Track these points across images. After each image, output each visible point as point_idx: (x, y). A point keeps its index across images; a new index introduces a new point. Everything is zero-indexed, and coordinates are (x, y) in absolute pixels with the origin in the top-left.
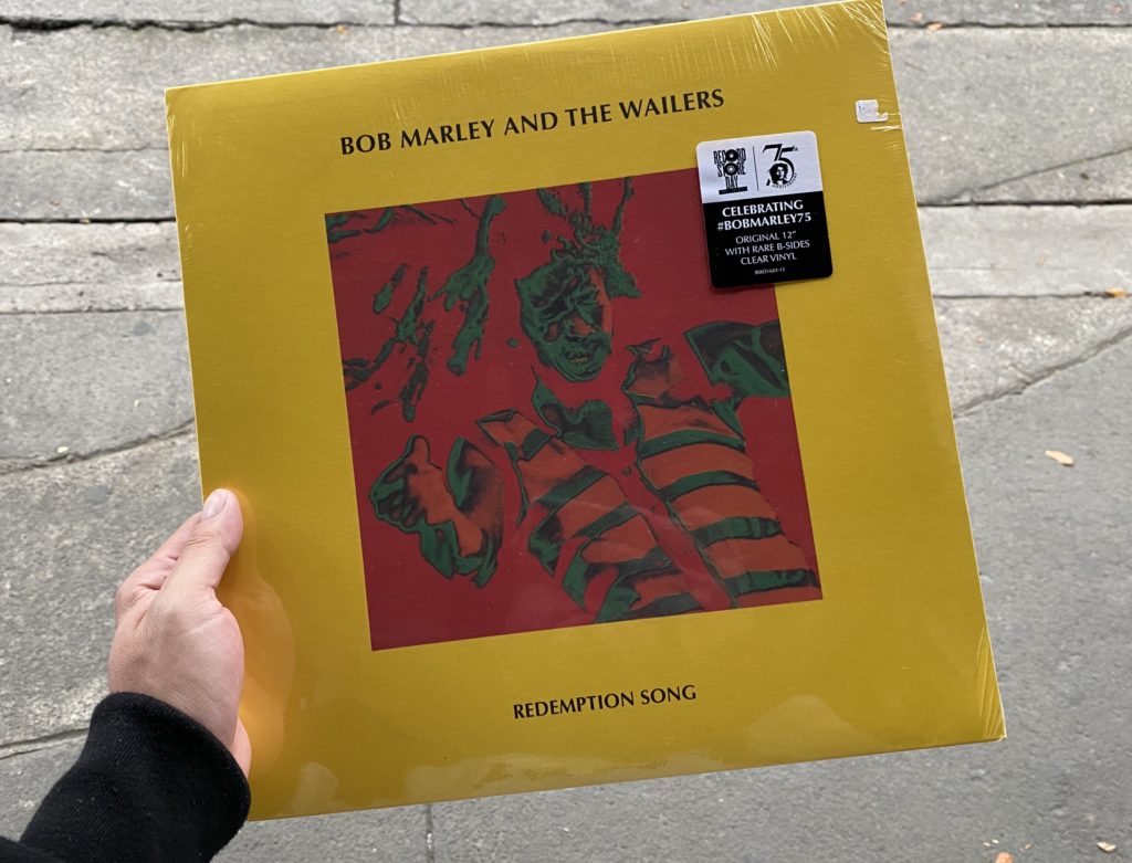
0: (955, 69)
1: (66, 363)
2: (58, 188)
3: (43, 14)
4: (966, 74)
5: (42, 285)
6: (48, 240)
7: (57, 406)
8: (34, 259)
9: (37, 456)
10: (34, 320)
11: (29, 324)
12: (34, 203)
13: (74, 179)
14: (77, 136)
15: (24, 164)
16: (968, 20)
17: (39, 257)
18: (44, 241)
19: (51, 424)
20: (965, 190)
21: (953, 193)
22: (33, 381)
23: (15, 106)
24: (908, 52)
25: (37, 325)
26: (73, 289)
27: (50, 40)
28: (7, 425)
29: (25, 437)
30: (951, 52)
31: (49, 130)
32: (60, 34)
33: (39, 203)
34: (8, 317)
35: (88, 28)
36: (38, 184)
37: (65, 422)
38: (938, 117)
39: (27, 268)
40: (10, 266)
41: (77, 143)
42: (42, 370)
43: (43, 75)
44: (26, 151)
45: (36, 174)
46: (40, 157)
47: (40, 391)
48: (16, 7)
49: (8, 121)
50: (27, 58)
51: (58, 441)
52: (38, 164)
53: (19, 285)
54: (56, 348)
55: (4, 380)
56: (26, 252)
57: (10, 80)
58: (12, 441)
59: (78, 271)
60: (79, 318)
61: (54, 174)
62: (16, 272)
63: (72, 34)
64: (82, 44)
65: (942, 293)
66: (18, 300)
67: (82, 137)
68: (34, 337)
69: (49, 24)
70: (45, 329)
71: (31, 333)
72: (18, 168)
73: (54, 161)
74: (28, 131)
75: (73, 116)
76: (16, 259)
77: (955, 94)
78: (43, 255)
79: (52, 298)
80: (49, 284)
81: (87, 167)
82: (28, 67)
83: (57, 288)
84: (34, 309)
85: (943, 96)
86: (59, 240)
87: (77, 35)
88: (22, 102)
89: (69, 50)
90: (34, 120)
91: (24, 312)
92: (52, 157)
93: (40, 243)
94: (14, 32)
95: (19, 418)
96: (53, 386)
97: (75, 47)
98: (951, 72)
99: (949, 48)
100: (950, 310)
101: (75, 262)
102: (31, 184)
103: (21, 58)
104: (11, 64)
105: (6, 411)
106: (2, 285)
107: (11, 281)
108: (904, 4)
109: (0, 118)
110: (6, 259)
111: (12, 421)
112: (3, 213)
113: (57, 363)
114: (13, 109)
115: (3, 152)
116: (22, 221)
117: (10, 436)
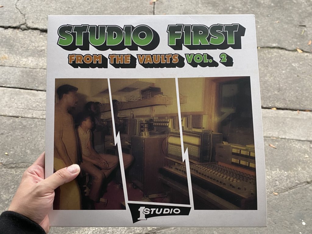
5: (41, 110)
7: (42, 148)
8: (39, 102)
10: (38, 121)
11: (36, 122)
12: (41, 85)
17: (41, 102)
18: (43, 97)
22: (36, 140)
23: (39, 55)
25: (39, 122)
28: (27, 152)
29: (32, 157)
33: (43, 85)
34: (31, 119)
36: (43, 79)
39: (37, 105)
40: (32, 104)
42: (39, 137)
44: (40, 69)
45: (43, 76)
46: (44, 71)
47: (38, 143)
48: (42, 25)
49: (36, 59)
52: (43, 73)
53: (34, 110)
54: (43, 130)
55: (28, 139)
56: (37, 100)
57: (38, 47)
58: (28, 158)
62: (34, 106)
66: (34, 114)
68: (37, 126)
70: (41, 124)
72: (38, 74)
74: (42, 63)
76: (34, 102)
79: (44, 115)
80: (43, 110)
82: (44, 44)
84: (38, 117)
90: (43, 60)
91: (35, 118)
94: (41, 32)
95: (31, 151)
96: (42, 142)
102: (41, 79)
103: (42, 41)
104: (39, 42)
105: (27, 148)
106: (30, 109)
107: (33, 108)
108: (309, 45)
109: (34, 58)
110: (31, 101)
111: (28, 151)
112: (32, 87)
113: (43, 135)
114: (38, 56)
115: (33, 69)
116: (37, 90)
117: (28, 156)
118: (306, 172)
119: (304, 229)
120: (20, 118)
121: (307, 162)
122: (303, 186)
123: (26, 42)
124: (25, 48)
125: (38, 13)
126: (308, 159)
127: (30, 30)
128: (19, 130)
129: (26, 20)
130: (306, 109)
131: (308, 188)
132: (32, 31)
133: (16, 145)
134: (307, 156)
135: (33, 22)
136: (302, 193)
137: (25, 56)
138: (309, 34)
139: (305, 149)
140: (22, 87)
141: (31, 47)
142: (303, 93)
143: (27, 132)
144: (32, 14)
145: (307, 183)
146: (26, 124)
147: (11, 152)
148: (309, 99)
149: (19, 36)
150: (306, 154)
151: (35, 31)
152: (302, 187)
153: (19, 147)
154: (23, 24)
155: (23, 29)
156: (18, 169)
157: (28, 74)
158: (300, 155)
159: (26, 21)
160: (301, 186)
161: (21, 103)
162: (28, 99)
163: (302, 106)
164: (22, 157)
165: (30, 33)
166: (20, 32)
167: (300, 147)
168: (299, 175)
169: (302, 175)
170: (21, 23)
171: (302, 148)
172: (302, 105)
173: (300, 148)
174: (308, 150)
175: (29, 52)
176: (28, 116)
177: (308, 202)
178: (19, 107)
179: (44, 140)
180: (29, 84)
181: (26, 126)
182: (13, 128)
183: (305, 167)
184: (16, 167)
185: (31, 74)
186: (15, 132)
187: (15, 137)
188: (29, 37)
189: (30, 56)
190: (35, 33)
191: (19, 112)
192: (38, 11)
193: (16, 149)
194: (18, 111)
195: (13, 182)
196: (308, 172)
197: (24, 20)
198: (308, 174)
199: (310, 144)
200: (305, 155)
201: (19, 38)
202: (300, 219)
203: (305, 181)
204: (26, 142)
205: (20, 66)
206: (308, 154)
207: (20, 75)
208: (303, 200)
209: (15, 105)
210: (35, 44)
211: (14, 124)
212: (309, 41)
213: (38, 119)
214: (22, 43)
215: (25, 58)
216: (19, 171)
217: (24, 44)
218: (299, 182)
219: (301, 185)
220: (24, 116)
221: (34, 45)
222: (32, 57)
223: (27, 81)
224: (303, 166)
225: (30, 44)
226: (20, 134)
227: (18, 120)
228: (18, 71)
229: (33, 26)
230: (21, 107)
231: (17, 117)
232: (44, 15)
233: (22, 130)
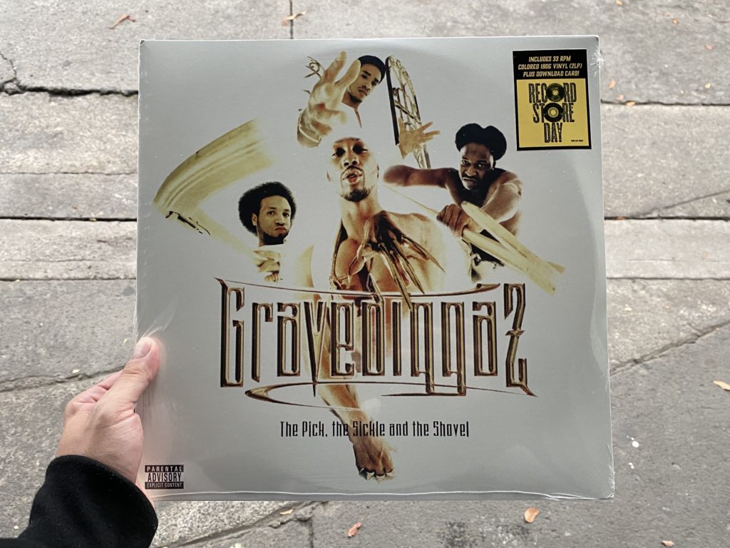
0: (645, 131)
1: (79, 313)
2: (76, 198)
3: (69, 86)
4: (652, 135)
5: (64, 261)
6: (69, 231)
7: (73, 342)
8: (59, 244)
9: (59, 375)
10: (59, 284)
11: (55, 287)
12: (61, 207)
13: (86, 192)
14: (88, 164)
15: (55, 181)
16: (653, 100)
17: (62, 243)
18: (67, 233)
19: (68, 354)
20: (654, 209)
21: (647, 210)
22: (57, 325)
23: (50, 144)
24: (615, 120)
25: (61, 287)
26: (85, 264)
27: (73, 103)
28: (40, 354)
29: (51, 362)
30: (643, 120)
31: (71, 160)
32: (80, 98)
33: (64, 207)
34: (42, 282)
35: (98, 95)
36: (64, 195)
37: (77, 353)
38: (636, 161)
39: (55, 250)
40: (44, 248)
41: (89, 168)
42: (63, 317)
43: (68, 125)
44: (56, 173)
45: (62, 188)
46: (65, 178)
47: (62, 332)
48: (52, 81)
49: (45, 154)
50: (58, 113)
51: (72, 365)
52: (64, 182)
53: (49, 261)
54: (73, 303)
55: (38, 324)
56: (54, 239)
57: (47, 127)
58: (43, 365)
59: (88, 253)
60: (87, 283)
61: (74, 188)
62: (48, 252)
63: (87, 99)
64: (93, 105)
65: (642, 276)
66: (49, 271)
67: (92, 165)
68: (58, 295)
69: (73, 92)
70: (65, 290)
71: (56, 293)
72: (51, 184)
73: (74, 180)
74: (58, 160)
75: (87, 151)
76: (48, 244)
77: (645, 147)
78: (65, 241)
79: (71, 270)
80: (69, 260)
81: (95, 185)
82: (59, 120)
83: (74, 263)
84: (59, 277)
85: (638, 148)
86: (76, 231)
87: (91, 99)
88: (54, 142)
89: (84, 109)
90: (61, 153)
91: (51, 279)
92: (73, 177)
93: (64, 234)
94: (51, 96)
95: (48, 349)
96: (70, 329)
97: (89, 107)
98: (642, 133)
99: (641, 118)
100: (648, 287)
101: (86, 246)
102: (59, 195)
103: (55, 113)
104: (47, 117)
105: (39, 344)
106: (38, 260)
107: (44, 258)
108: (611, 89)
109: (40, 152)
110: (41, 244)
111: (42, 351)
112: (40, 214)
113: (73, 313)
114: (48, 146)
115: (41, 174)
116: (53, 219)
117: (42, 361)
118: (631, 341)
119: (637, 456)
120: (18, 281)
121: (630, 321)
122: (628, 369)
123: (19, 118)
124: (17, 130)
125: (40, 55)
126: (631, 314)
127: (26, 94)
128: (18, 307)
129: (15, 71)
130: (618, 215)
131: (636, 372)
132: (32, 95)
133: (13, 341)
134: (630, 309)
135: (32, 76)
136: (627, 383)
137: (21, 149)
138: (610, 67)
139: (623, 295)
140: (16, 215)
141: (31, 129)
142: (609, 184)
143: (36, 309)
144: (29, 58)
145: (634, 363)
146: (32, 293)
147: (4, 357)
148: (621, 195)
149: (4, 107)
150: (627, 305)
151: (37, 95)
152: (625, 372)
153: (22, 345)
154: (11, 81)
155: (10, 91)
156: (22, 391)
157: (30, 186)
158: (615, 307)
159: (16, 74)
160: (622, 370)
161: (19, 249)
162: (32, 239)
163: (609, 209)
164: (29, 364)
165: (28, 99)
166: (5, 99)
167: (614, 291)
168: (617, 348)
169: (623, 347)
170: (5, 79)
171: (617, 293)
172: (610, 207)
173: (613, 293)
174: (630, 296)
175: (28, 139)
176: (37, 277)
177: (639, 400)
178: (14, 258)
179: (75, 325)
180: (33, 207)
181: (32, 297)
182: (4, 303)
183: (627, 331)
184: (16, 387)
185: (37, 185)
186: (9, 312)
187: (8, 323)
188: (25, 108)
189: (30, 147)
190: (37, 98)
191: (15, 268)
192: (42, 51)
193: (14, 349)
194: (13, 267)
195: (12, 421)
196: (633, 340)
197: (12, 72)
198: (633, 345)
199: (633, 285)
200: (625, 307)
201: (3, 111)
202: (628, 437)
203: (629, 358)
204: (35, 332)
205: (9, 171)
206: (630, 305)
207: (12, 190)
208: (629, 397)
209: (6, 254)
210: (40, 122)
211: (5, 296)
212: (610, 80)
213: (58, 279)
214: (11, 122)
215: (21, 152)
216: (24, 395)
217: (15, 123)
218: (617, 362)
219: (623, 368)
220: (26, 277)
221: (37, 123)
222: (35, 150)
223: (28, 202)
224: (622, 329)
225: (30, 123)
226: (20, 316)
227: (15, 285)
228: (5, 182)
229: (34, 83)
230: (18, 257)
231: (12, 280)
232: (56, 59)
233: (24, 306)
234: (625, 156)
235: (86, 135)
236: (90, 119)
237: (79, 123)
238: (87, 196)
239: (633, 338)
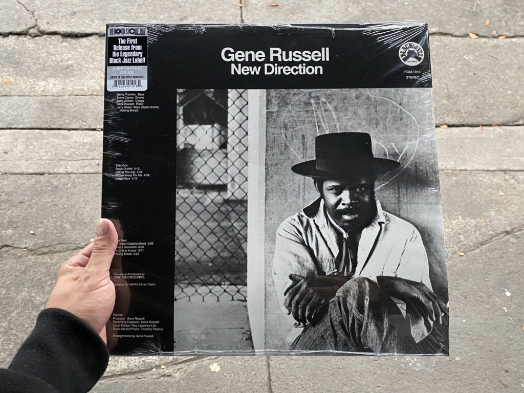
0: (513, 58)
1: (93, 198)
2: (85, 114)
3: (76, 30)
4: (518, 61)
5: (79, 160)
6: (81, 138)
7: (89, 218)
8: (75, 148)
9: (80, 243)
10: (76, 177)
11: (74, 179)
12: (74, 120)
13: (93, 109)
14: (93, 89)
15: (69, 102)
16: (519, 34)
17: (77, 147)
18: (80, 139)
19: (86, 227)
20: (520, 118)
21: (515, 119)
22: (77, 207)
23: (64, 74)
24: (490, 50)
25: (78, 179)
26: (94, 162)
27: (79, 43)
28: (65, 228)
29: (74, 234)
30: (511, 50)
31: (80, 86)
32: (84, 40)
33: (77, 120)
34: (64, 175)
35: (97, 37)
36: (76, 112)
37: (93, 227)
38: (506, 82)
39: (72, 152)
40: (64, 151)
41: (94, 92)
42: (81, 201)
43: (76, 59)
44: (70, 95)
45: (75, 107)
46: (76, 99)
47: (80, 211)
48: (63, 27)
49: (61, 82)
50: (68, 51)
51: (90, 236)
52: (76, 102)
53: (68, 160)
54: (87, 191)
55: (63, 206)
56: (71, 144)
57: (61, 61)
58: (68, 235)
59: (96, 154)
60: (97, 176)
61: (83, 107)
62: (67, 154)
63: (89, 39)
64: (94, 44)
65: (512, 168)
66: (68, 167)
67: (96, 89)
68: (76, 185)
69: (79, 35)
70: (82, 182)
71: (75, 183)
72: (66, 104)
73: (83, 100)
74: (70, 86)
75: (91, 79)
76: (67, 147)
77: (514, 70)
78: (79, 146)
79: (84, 167)
80: (83, 160)
81: (99, 104)
82: (70, 56)
83: (87, 161)
84: (76, 172)
85: (508, 71)
86: (87, 138)
87: (92, 40)
88: (67, 72)
89: (88, 47)
90: (73, 81)
91: (70, 173)
92: (82, 98)
93: (78, 140)
94: (62, 38)
95: (71, 224)
96: (86, 209)
97: (91, 46)
98: (511, 60)
99: (510, 48)
100: (516, 177)
101: (95, 149)
102: (73, 112)
103: (66, 51)
104: (61, 54)
105: (64, 221)
106: (60, 160)
107: (65, 158)
108: (486, 26)
109: (57, 80)
110: (62, 147)
111: (67, 226)
112: (60, 126)
113: (88, 198)
114: (63, 76)
115: (59, 96)
116: (69, 130)
117: (67, 233)
118: (503, 218)
119: (509, 302)
120: (47, 175)
121: (502, 203)
122: (501, 238)
123: (41, 54)
124: (40, 64)
125: (54, 8)
126: (504, 197)
127: (45, 36)
128: (48, 194)
129: (36, 19)
130: (492, 123)
131: (508, 240)
132: (49, 38)
133: (45, 218)
134: (502, 194)
135: (48, 23)
136: (501, 249)
137: (43, 77)
138: (485, 9)
139: (497, 183)
140: (43, 127)
141: (50, 63)
142: (486, 100)
143: (61, 196)
144: (45, 9)
145: (506, 234)
146: (57, 183)
147: (40, 230)
148: (495, 107)
149: (29, 47)
150: (500, 191)
151: (53, 37)
152: (499, 241)
153: (52, 221)
154: (33, 27)
155: (33, 35)
156: (54, 254)
157: (52, 105)
158: (491, 192)
159: (36, 22)
160: (497, 239)
161: (46, 152)
162: (55, 144)
163: (486, 119)
164: (58, 235)
165: (46, 41)
166: (29, 41)
167: (490, 180)
168: (493, 223)
169: (498, 222)
170: (29, 26)
171: (493, 182)
172: (486, 116)
173: (489, 182)
174: (503, 184)
175: (48, 70)
176: (60, 172)
177: (510, 261)
178: (42, 158)
179: (90, 207)
180: (54, 120)
181: (58, 187)
182: (37, 191)
183: (500, 210)
184: (50, 251)
185: (56, 104)
186: (41, 198)
187: (42, 205)
188: (45, 48)
189: (50, 76)
190: (53, 40)
191: (43, 166)
192: (55, 4)
193: (47, 224)
194: (43, 165)
195: (48, 276)
196: (505, 217)
197: (33, 20)
198: (506, 220)
199: (504, 175)
200: (499, 192)
201: (28, 50)
202: (502, 288)
203: (502, 230)
204: (61, 212)
205: (36, 94)
206: (503, 190)
207: (39, 108)
208: (502, 259)
209: (37, 155)
210: (56, 57)
211: (38, 186)
212: (486, 19)
213: (76, 174)
214: (35, 58)
215: (43, 80)
216: (56, 257)
217: (38, 59)
218: (494, 233)
219: (497, 238)
220: (52, 172)
221: (54, 58)
222: (53, 78)
223: (50, 117)
224: (497, 209)
225: (49, 58)
226: (50, 201)
227: (44, 178)
228: (33, 102)
229: (50, 29)
230: (46, 157)
231: (42, 174)
232: (65, 10)
233: (52, 193)
234: (498, 77)
235: (90, 67)
236: (93, 54)
237: (85, 58)
238: (93, 112)
239: (506, 215)
